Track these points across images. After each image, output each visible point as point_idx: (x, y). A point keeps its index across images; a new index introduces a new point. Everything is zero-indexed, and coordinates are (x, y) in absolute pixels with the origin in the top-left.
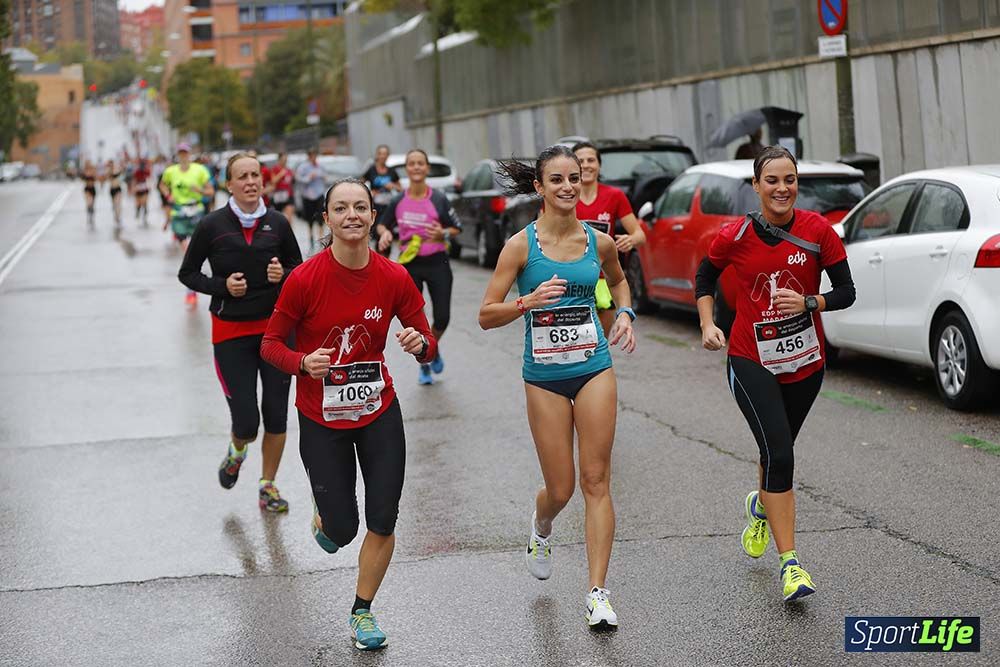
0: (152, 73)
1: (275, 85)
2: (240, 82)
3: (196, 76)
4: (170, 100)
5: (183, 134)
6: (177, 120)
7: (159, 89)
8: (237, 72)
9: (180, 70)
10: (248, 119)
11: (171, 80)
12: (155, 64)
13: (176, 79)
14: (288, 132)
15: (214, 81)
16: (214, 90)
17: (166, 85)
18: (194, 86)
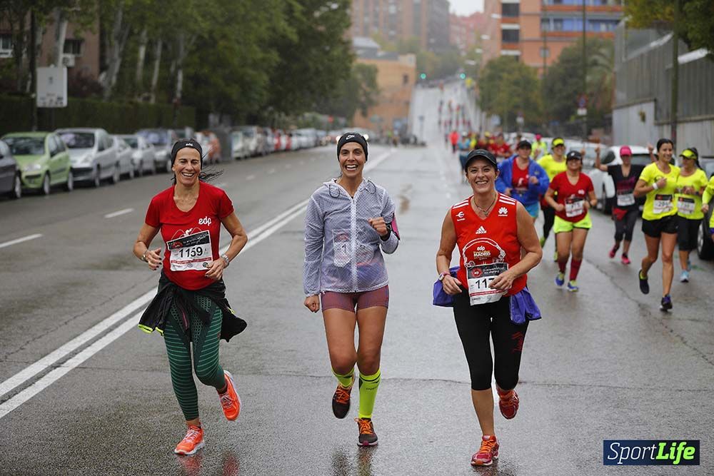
0: (469, 65)
1: (565, 83)
2: (539, 77)
3: (503, 70)
4: (482, 88)
5: (489, 116)
6: (485, 104)
7: (474, 79)
8: (536, 69)
9: (491, 64)
10: (541, 109)
11: (483, 72)
12: (473, 59)
13: (488, 71)
14: (572, 120)
15: (516, 75)
16: (516, 83)
17: (480, 76)
18: (500, 78)
